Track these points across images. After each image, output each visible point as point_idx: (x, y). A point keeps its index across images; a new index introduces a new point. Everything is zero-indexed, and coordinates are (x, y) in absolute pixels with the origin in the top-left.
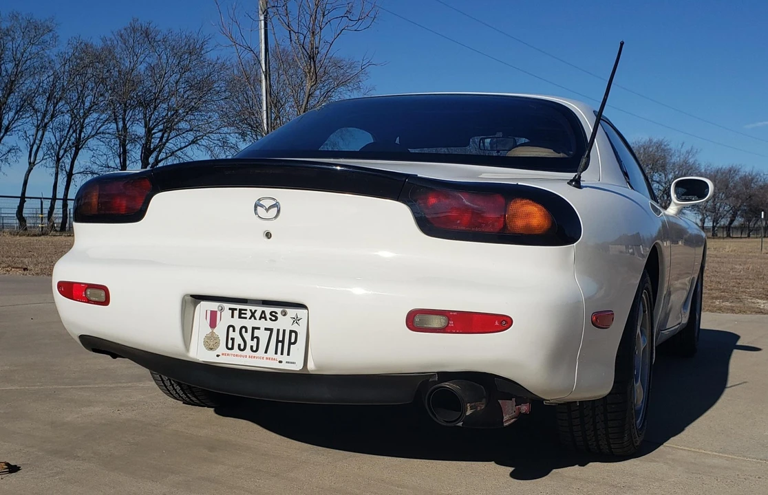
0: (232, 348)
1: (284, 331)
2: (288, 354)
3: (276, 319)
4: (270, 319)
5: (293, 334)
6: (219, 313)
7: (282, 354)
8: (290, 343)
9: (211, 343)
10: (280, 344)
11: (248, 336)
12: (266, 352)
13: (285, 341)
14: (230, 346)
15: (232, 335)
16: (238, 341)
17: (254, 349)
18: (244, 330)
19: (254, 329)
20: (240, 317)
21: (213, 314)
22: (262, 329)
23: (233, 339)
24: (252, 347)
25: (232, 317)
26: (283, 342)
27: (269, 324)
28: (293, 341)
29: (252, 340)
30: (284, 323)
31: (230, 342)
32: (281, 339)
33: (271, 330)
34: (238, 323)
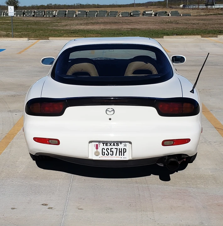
0: (104, 155)
1: (121, 149)
2: (124, 155)
3: (118, 145)
4: (117, 145)
5: (125, 150)
6: (99, 145)
7: (121, 155)
8: (124, 152)
9: (97, 154)
10: (120, 153)
11: (109, 151)
12: (116, 155)
13: (122, 152)
14: (103, 154)
15: (104, 151)
16: (106, 152)
17: (112, 154)
18: (108, 149)
19: (111, 149)
20: (106, 145)
21: (97, 145)
22: (114, 148)
23: (104, 152)
24: (111, 154)
25: (104, 145)
26: (121, 152)
27: (116, 147)
28: (125, 151)
29: (111, 152)
30: (121, 146)
31: (103, 153)
32: (120, 151)
33: (117, 149)
34: (105, 147)
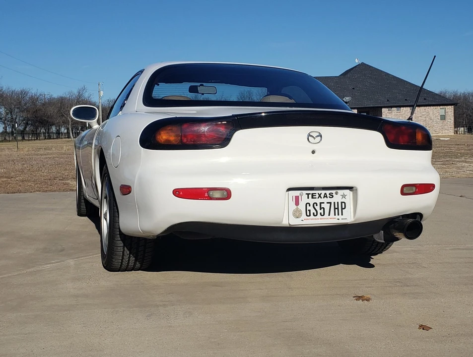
0: (310, 215)
1: (338, 203)
2: (342, 215)
3: (333, 196)
4: (330, 197)
5: (343, 204)
6: (300, 197)
7: (338, 215)
8: (342, 209)
9: (297, 214)
10: (336, 210)
11: (318, 208)
12: (329, 215)
13: (339, 208)
14: (308, 214)
15: (309, 208)
16: (313, 211)
17: (322, 214)
18: (315, 205)
19: (321, 203)
20: (312, 198)
21: (297, 198)
22: (326, 203)
23: (310, 211)
24: (321, 213)
25: (308, 198)
27: (329, 200)
28: (343, 207)
29: (321, 209)
30: (337, 198)
31: (308, 212)
32: (336, 207)
33: (330, 203)
34: (312, 201)
